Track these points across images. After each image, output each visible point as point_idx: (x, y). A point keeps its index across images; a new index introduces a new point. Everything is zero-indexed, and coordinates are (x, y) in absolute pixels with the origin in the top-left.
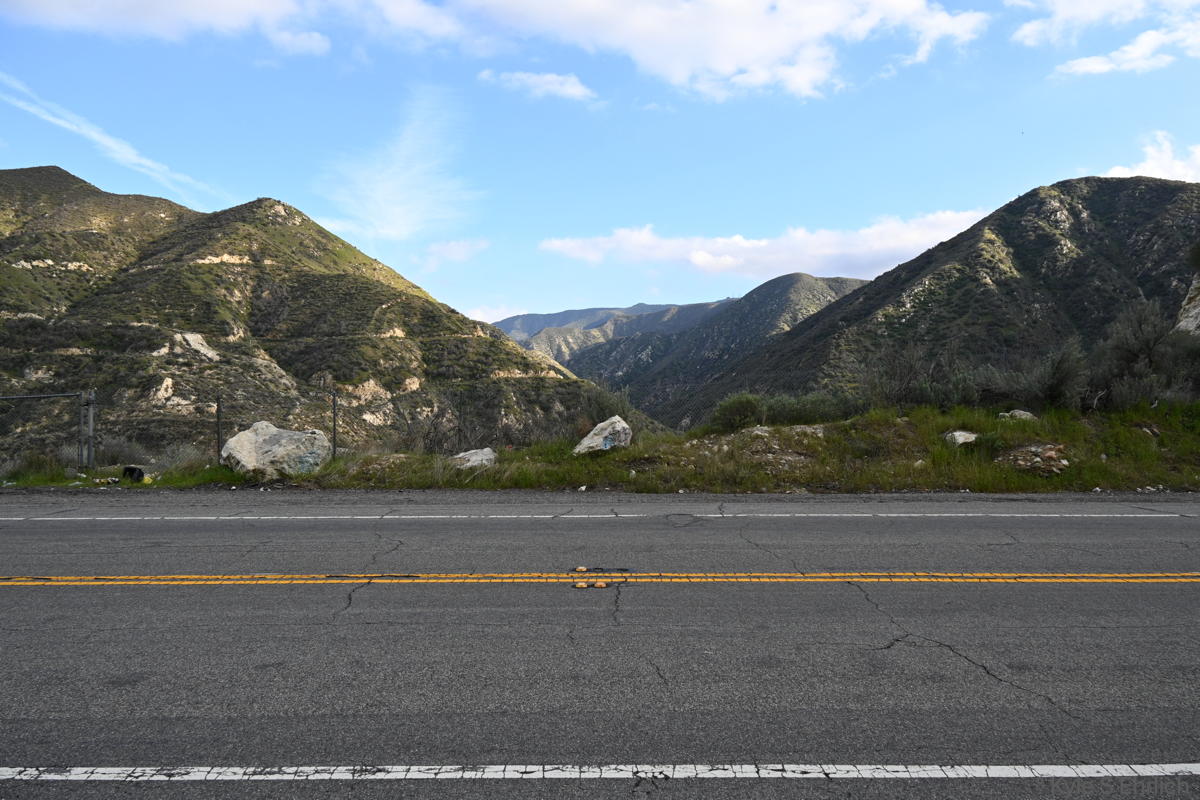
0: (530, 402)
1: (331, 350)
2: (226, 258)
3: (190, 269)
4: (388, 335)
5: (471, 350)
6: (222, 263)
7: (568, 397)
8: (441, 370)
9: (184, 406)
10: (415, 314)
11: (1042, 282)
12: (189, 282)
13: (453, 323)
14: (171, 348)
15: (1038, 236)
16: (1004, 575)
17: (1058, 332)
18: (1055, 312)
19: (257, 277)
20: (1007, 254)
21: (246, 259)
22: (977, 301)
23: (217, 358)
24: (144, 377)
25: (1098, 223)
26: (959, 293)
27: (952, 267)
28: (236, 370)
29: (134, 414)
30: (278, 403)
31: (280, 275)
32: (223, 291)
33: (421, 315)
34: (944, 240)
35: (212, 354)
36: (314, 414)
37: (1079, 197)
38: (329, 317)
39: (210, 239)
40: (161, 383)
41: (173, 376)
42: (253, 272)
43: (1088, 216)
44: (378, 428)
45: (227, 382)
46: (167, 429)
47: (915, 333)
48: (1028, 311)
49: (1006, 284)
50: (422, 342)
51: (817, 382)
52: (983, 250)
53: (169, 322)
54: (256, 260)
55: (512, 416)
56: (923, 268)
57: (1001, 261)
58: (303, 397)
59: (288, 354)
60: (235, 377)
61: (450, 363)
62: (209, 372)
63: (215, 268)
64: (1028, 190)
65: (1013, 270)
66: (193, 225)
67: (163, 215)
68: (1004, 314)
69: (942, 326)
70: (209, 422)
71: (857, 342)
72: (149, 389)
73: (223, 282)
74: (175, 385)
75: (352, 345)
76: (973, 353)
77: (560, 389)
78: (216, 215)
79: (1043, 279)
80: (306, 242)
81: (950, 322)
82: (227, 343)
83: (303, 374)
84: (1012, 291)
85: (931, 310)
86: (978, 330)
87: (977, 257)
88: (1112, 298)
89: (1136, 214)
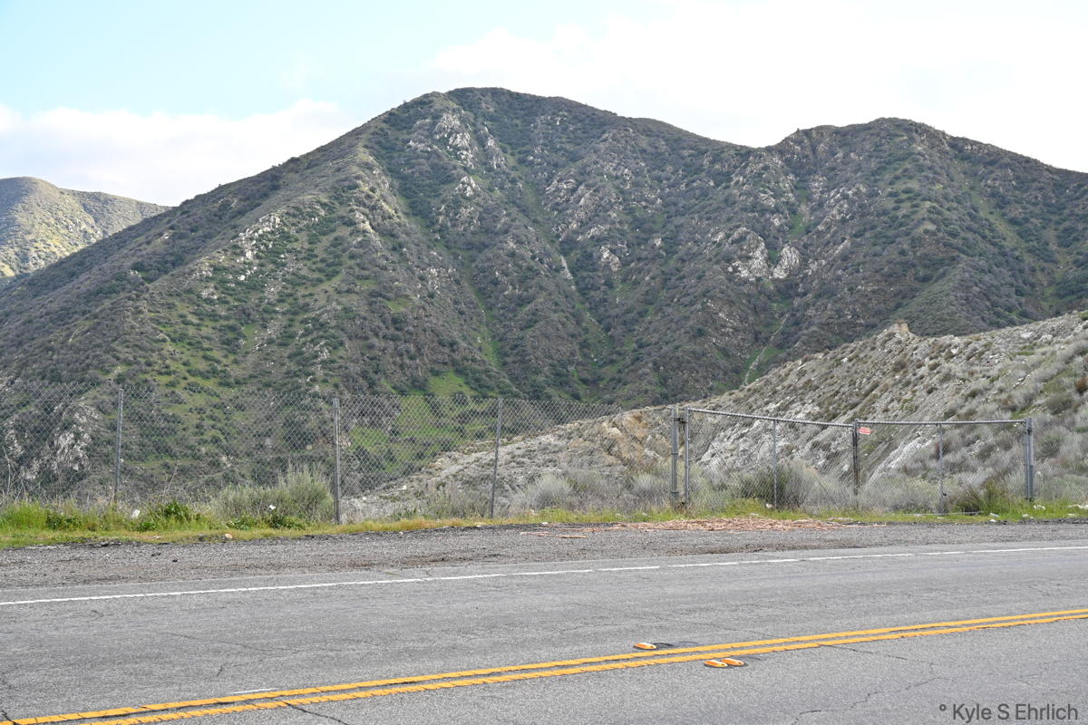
11: (439, 237)
15: (433, 166)
17: (461, 313)
18: (457, 282)
20: (391, 186)
22: (352, 257)
25: (508, 156)
26: (326, 241)
27: (312, 196)
37: (484, 116)
43: (496, 144)
47: (261, 300)
48: (422, 278)
49: (392, 235)
52: (357, 177)
56: (265, 196)
57: (383, 197)
65: (400, 214)
68: (391, 280)
69: (301, 291)
71: (168, 307)
76: (350, 338)
79: (440, 231)
81: (314, 285)
84: (401, 246)
85: (284, 265)
86: (353, 301)
87: (350, 188)
88: (530, 269)
89: (556, 151)
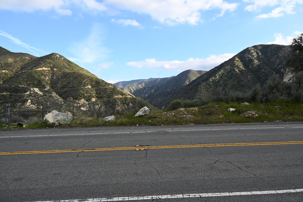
0: (124, 103)
1: (72, 91)
2: (44, 68)
3: (35, 72)
4: (87, 87)
5: (108, 91)
6: (43, 70)
7: (134, 102)
8: (101, 96)
9: (34, 107)
10: (94, 82)
11: (250, 71)
12: (34, 75)
13: (104, 84)
14: (30, 92)
15: (249, 59)
16: (243, 144)
17: (254, 83)
18: (254, 78)
19: (52, 73)
20: (242, 64)
21: (49, 69)
22: (234, 76)
23: (42, 94)
24: (23, 100)
25: (263, 56)
26: (230, 74)
27: (228, 67)
28: (47, 97)
29: (21, 109)
30: (59, 105)
31: (58, 73)
32: (44, 77)
33: (95, 82)
34: (226, 61)
35: (41, 93)
36: (68, 108)
37: (258, 50)
38: (71, 83)
39: (40, 64)
40: (28, 101)
41: (31, 99)
42: (51, 72)
43: (261, 54)
44: (85, 111)
45: (45, 100)
46: (29, 113)
47: (220, 84)
48: (247, 78)
49: (242, 71)
50: (95, 89)
51: (196, 97)
52: (235, 63)
53: (29, 85)
54: (52, 69)
55: (119, 107)
56: (221, 68)
57: (240, 65)
58: (65, 104)
59: (61, 93)
60: (47, 99)
61: (103, 94)
62: (40, 98)
63: (41, 71)
64: (246, 48)
65: (243, 68)
66: (35, 60)
67: (27, 58)
68: (241, 79)
69: (226, 82)
70: (41, 111)
71: (205, 86)
72: (24, 103)
73: (43, 75)
74: (31, 101)
75: (78, 90)
76: (234, 89)
77: (131, 100)
78: (41, 57)
79: (250, 70)
80: (65, 64)
81: (228, 81)
82: (45, 90)
83: (65, 98)
84: (243, 73)
85: (223, 78)
86: (235, 83)
87: (234, 65)
88: (267, 74)
89: (272, 53)
